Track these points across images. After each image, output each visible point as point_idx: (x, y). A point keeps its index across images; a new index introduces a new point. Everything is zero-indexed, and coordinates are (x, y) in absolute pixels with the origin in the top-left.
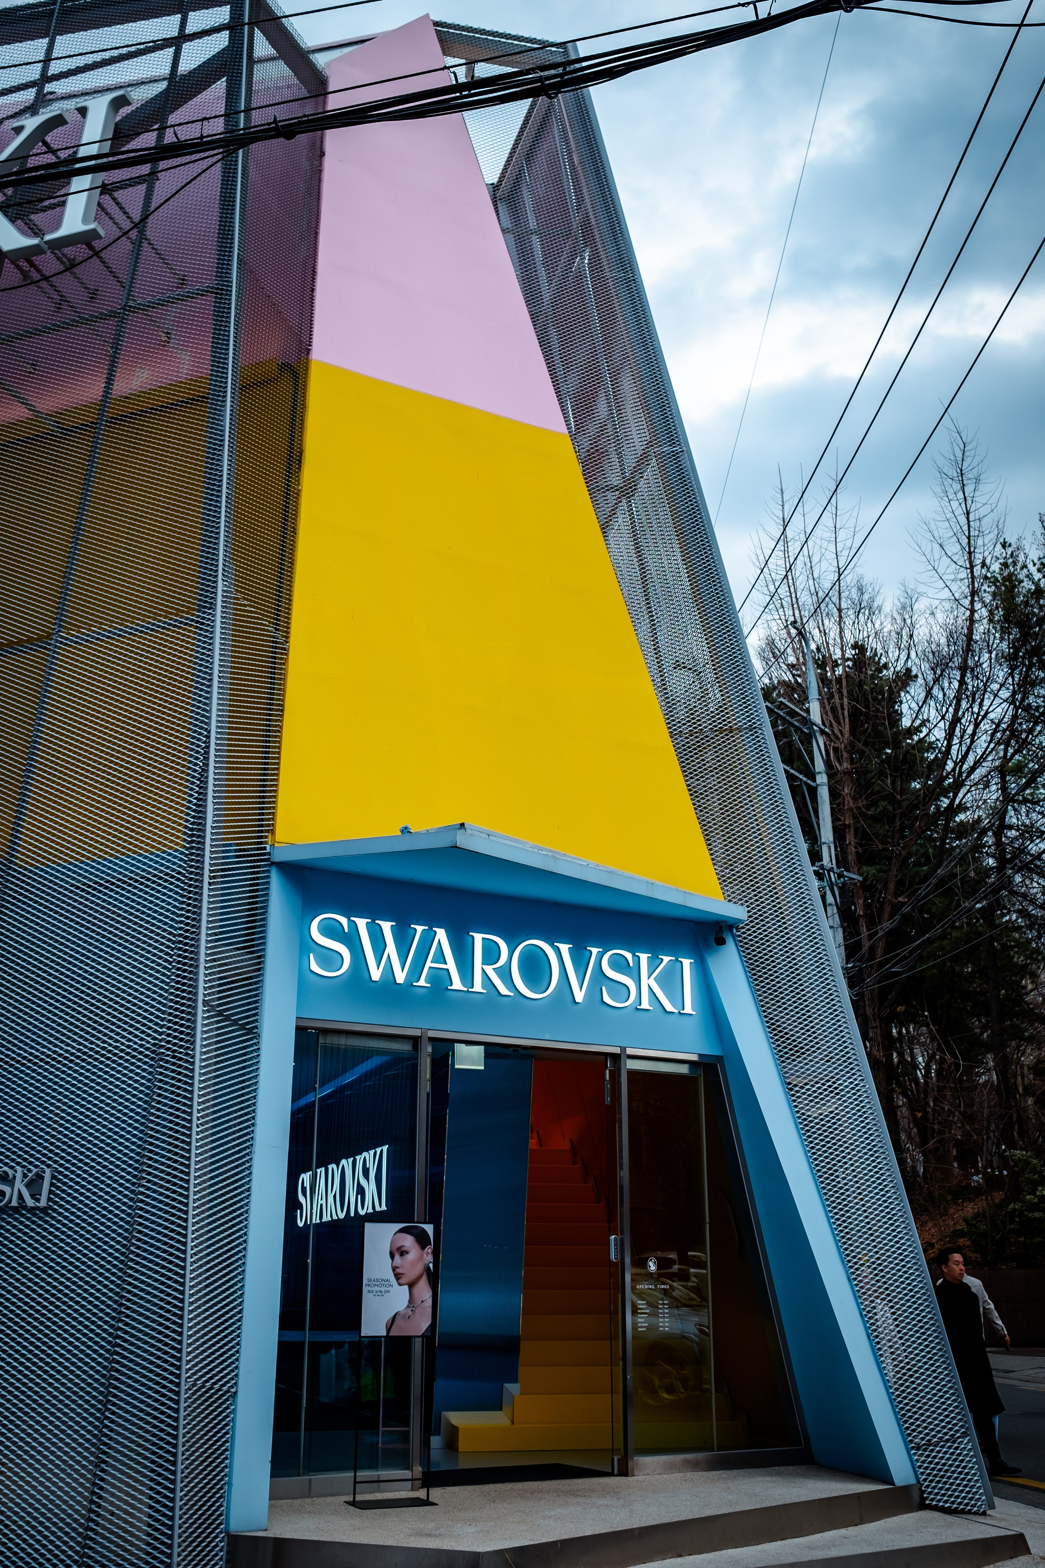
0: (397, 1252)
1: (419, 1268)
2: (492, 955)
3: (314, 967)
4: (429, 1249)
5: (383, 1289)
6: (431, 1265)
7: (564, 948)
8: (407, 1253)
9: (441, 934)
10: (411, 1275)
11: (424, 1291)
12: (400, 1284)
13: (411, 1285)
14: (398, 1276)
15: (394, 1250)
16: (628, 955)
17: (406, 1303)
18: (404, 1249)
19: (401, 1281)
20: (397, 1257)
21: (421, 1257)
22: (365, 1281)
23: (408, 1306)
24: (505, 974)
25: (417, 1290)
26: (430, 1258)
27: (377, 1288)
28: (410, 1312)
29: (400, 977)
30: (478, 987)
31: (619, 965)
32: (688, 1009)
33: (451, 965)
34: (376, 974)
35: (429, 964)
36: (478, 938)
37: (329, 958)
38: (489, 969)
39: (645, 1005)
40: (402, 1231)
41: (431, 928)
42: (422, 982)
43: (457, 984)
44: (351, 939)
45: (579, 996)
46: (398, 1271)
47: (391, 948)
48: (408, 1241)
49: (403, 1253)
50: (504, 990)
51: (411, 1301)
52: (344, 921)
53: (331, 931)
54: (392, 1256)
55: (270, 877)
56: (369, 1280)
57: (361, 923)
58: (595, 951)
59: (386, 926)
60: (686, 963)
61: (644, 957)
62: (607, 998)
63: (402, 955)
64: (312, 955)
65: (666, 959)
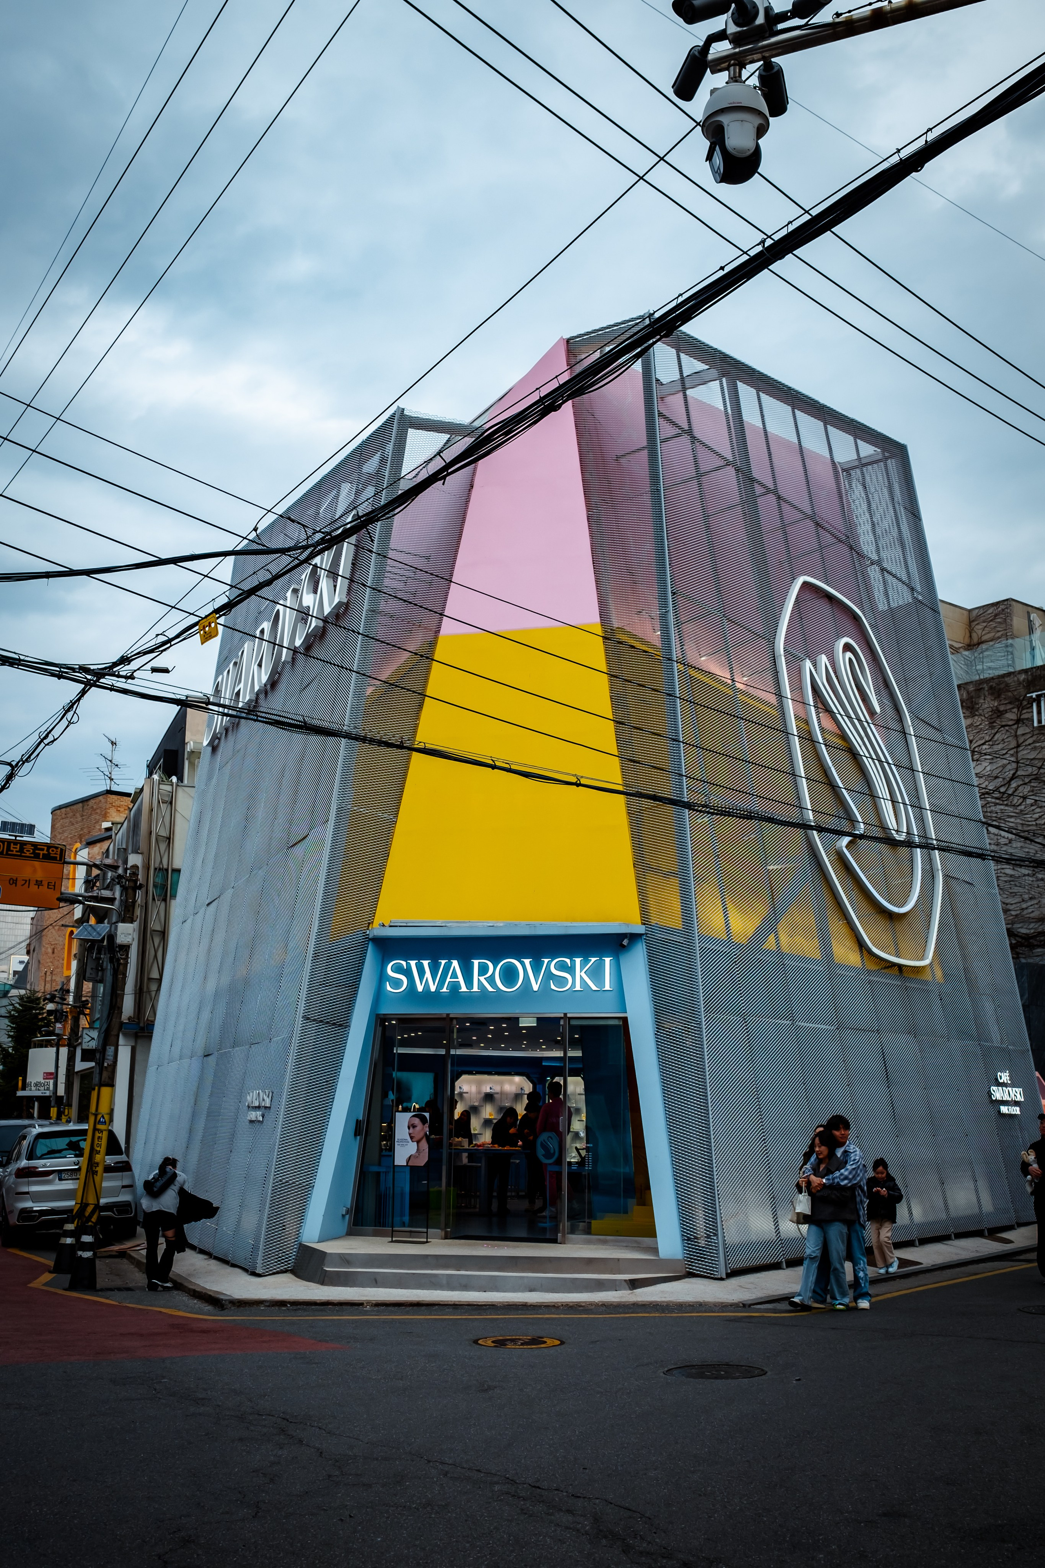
0: (411, 1126)
1: (422, 1134)
2: (483, 970)
3: (389, 988)
4: (427, 1125)
5: (404, 1144)
6: (428, 1133)
7: (527, 962)
8: (416, 1126)
9: (455, 963)
10: (417, 1137)
11: (425, 1145)
12: (413, 1142)
13: (418, 1142)
14: (412, 1138)
16: (568, 961)
19: (413, 1140)
20: (411, 1128)
21: (423, 1129)
22: (396, 1140)
23: (417, 1152)
24: (491, 980)
25: (421, 1144)
26: (427, 1129)
27: (401, 1143)
28: (417, 1155)
29: (433, 988)
30: (475, 989)
31: (562, 967)
32: (607, 987)
33: (461, 979)
34: (420, 988)
35: (448, 980)
36: (476, 963)
37: (397, 983)
38: (482, 979)
39: (578, 988)
40: (414, 1116)
41: (449, 961)
42: (444, 990)
43: (464, 989)
44: (408, 973)
45: (535, 987)
46: (412, 1135)
47: (428, 974)
48: (417, 1121)
49: (414, 1126)
50: (490, 989)
51: (418, 1150)
52: (404, 963)
53: (398, 969)
54: (409, 1128)
55: (367, 947)
56: (398, 1139)
57: (413, 963)
58: (546, 961)
59: (426, 963)
60: (607, 960)
61: (578, 961)
62: (553, 987)
63: (434, 976)
64: (388, 983)
65: (593, 959)
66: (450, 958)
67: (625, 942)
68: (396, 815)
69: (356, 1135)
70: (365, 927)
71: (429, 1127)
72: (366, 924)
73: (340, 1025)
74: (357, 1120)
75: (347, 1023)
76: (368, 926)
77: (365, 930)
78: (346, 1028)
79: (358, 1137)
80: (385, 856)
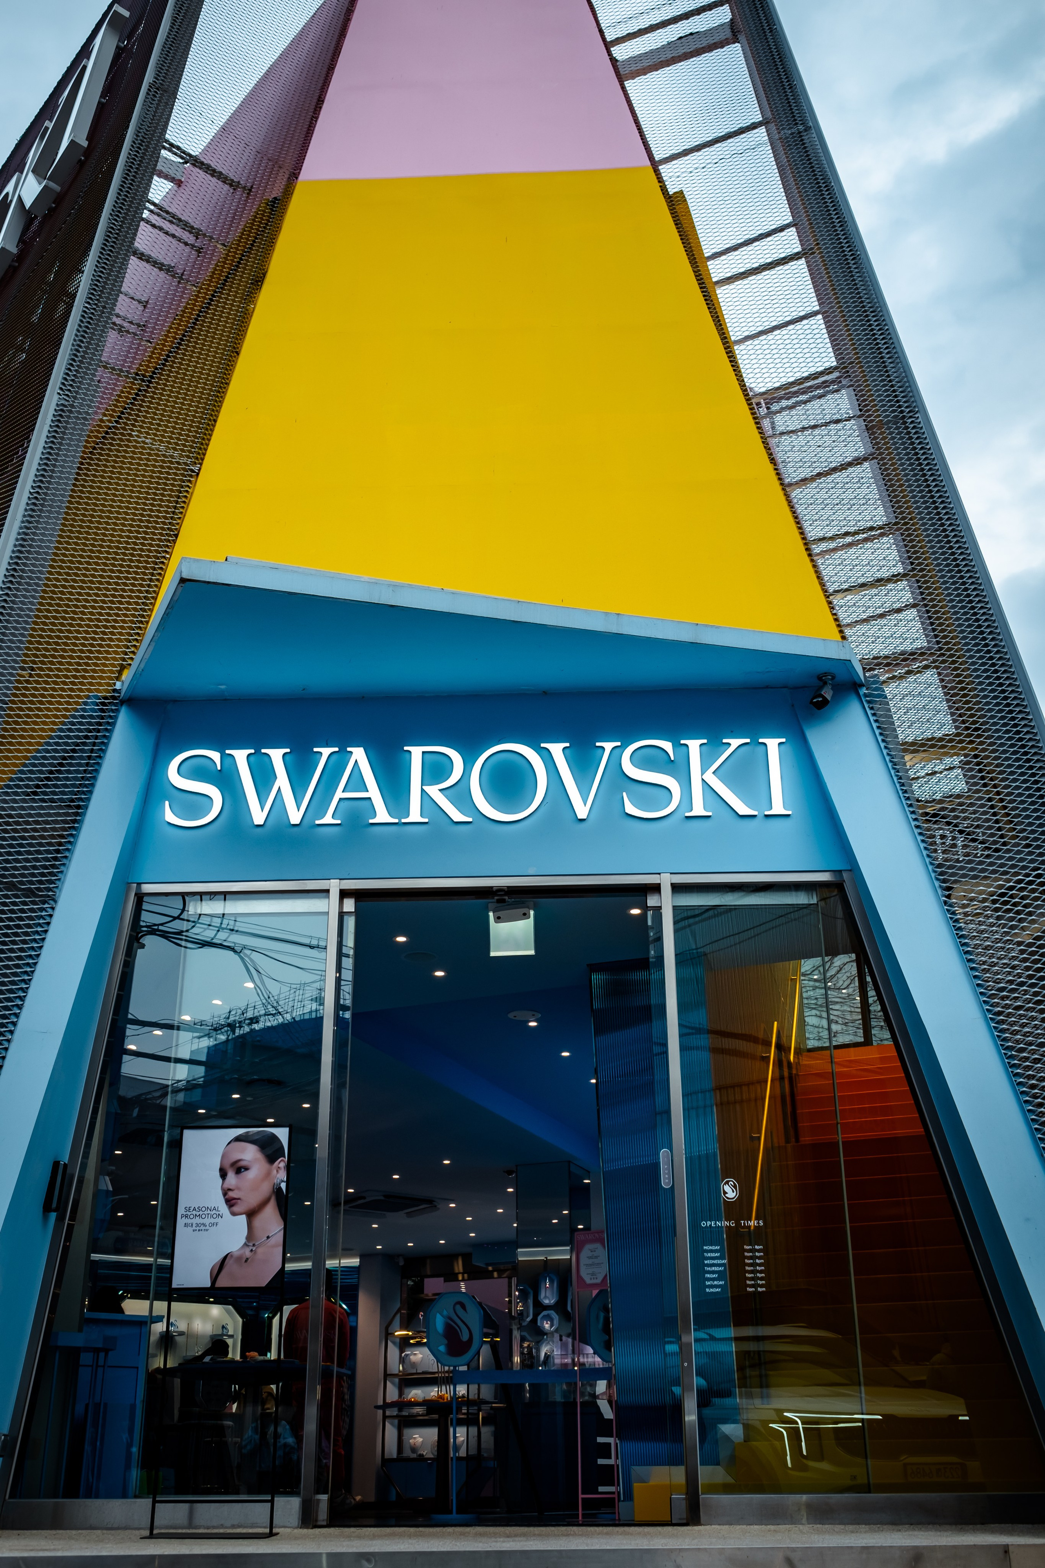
0: (232, 1168)
1: (266, 1189)
2: (436, 770)
3: (170, 817)
4: (281, 1163)
5: (207, 1221)
6: (283, 1186)
7: (557, 749)
8: (246, 1169)
9: (358, 754)
10: (251, 1200)
11: (271, 1223)
12: (234, 1214)
13: (251, 1215)
14: (230, 1202)
15: (227, 1165)
16: (667, 746)
17: (243, 1240)
18: (242, 1163)
19: (235, 1209)
20: (231, 1177)
21: (268, 1174)
22: (181, 1211)
23: (245, 1245)
24: (459, 794)
25: (258, 1221)
26: (282, 1175)
27: (198, 1220)
28: (248, 1254)
29: (295, 817)
30: (415, 815)
31: (651, 761)
32: (778, 808)
33: (374, 792)
34: (259, 817)
35: (339, 794)
36: (416, 752)
37: (193, 804)
38: (433, 791)
39: (698, 809)
40: (238, 1139)
41: (342, 748)
42: (328, 819)
43: (382, 815)
44: (225, 779)
45: (582, 811)
46: (232, 1194)
47: (282, 781)
48: (250, 1153)
49: (240, 1169)
50: (457, 816)
51: (250, 1236)
52: (215, 756)
53: (201, 772)
54: (223, 1174)
55: (116, 718)
56: (188, 1209)
57: (241, 756)
58: (608, 746)
59: (276, 755)
60: (773, 744)
61: (694, 745)
62: (630, 809)
64: (167, 803)
65: (735, 743)
66: (344, 742)
67: (828, 693)
68: (200, 458)
69: (47, 1208)
70: (112, 672)
71: (288, 1168)
72: (113, 665)
73: (30, 893)
74: (56, 1164)
76: (120, 673)
77: (111, 678)
79: (53, 1216)
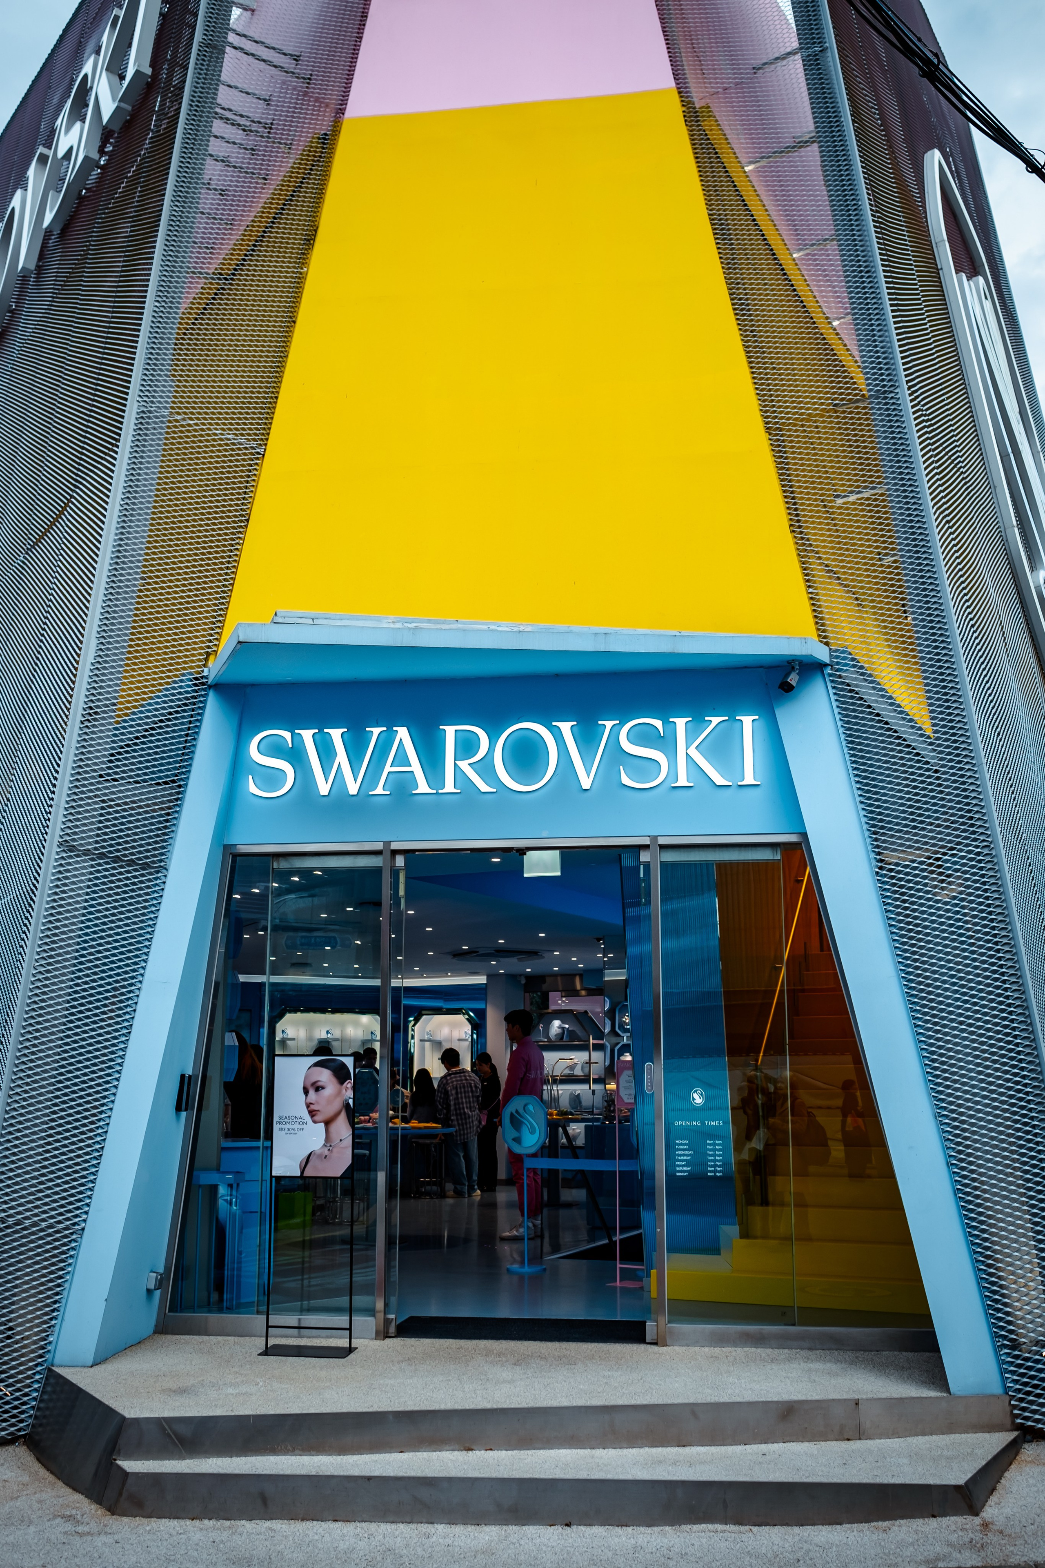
0: (312, 1087)
1: (337, 1105)
2: (467, 747)
3: (253, 789)
4: (349, 1084)
5: (296, 1127)
6: (351, 1102)
7: (565, 727)
8: (323, 1088)
9: (403, 733)
10: (328, 1111)
11: (343, 1130)
12: (315, 1122)
13: (328, 1123)
14: (312, 1113)
15: (308, 1086)
16: (658, 724)
17: (323, 1142)
18: (319, 1084)
19: (316, 1118)
20: (312, 1092)
21: (339, 1093)
22: (276, 1119)
23: (325, 1145)
24: (485, 768)
25: (334, 1127)
26: (350, 1093)
27: (288, 1126)
28: (326, 1152)
29: (353, 788)
30: (449, 787)
31: (644, 737)
32: (749, 780)
33: (416, 766)
34: (324, 788)
35: (388, 768)
36: (450, 731)
37: (272, 778)
38: (464, 765)
39: (682, 781)
40: (317, 1064)
41: (390, 728)
42: (379, 790)
43: (423, 787)
44: (296, 755)
45: (586, 783)
46: (312, 1107)
47: (341, 757)
48: (325, 1076)
49: (318, 1089)
50: (484, 787)
51: (328, 1139)
52: (287, 735)
53: (276, 749)
54: (306, 1092)
55: (205, 702)
56: (281, 1117)
57: (307, 735)
58: (609, 724)
59: (336, 734)
60: (747, 721)
61: (681, 723)
62: (626, 780)
63: (354, 764)
64: (250, 777)
65: (716, 720)
66: (390, 724)
67: (793, 679)
68: (264, 439)
69: (178, 1109)
70: (200, 660)
71: (354, 1088)
72: (201, 654)
73: (146, 866)
74: (183, 1076)
75: (161, 861)
76: (206, 659)
77: (199, 666)
78: (158, 872)
79: (184, 1114)
80: (241, 521)
